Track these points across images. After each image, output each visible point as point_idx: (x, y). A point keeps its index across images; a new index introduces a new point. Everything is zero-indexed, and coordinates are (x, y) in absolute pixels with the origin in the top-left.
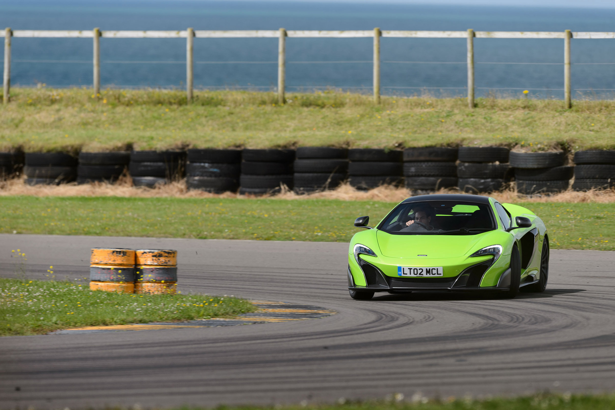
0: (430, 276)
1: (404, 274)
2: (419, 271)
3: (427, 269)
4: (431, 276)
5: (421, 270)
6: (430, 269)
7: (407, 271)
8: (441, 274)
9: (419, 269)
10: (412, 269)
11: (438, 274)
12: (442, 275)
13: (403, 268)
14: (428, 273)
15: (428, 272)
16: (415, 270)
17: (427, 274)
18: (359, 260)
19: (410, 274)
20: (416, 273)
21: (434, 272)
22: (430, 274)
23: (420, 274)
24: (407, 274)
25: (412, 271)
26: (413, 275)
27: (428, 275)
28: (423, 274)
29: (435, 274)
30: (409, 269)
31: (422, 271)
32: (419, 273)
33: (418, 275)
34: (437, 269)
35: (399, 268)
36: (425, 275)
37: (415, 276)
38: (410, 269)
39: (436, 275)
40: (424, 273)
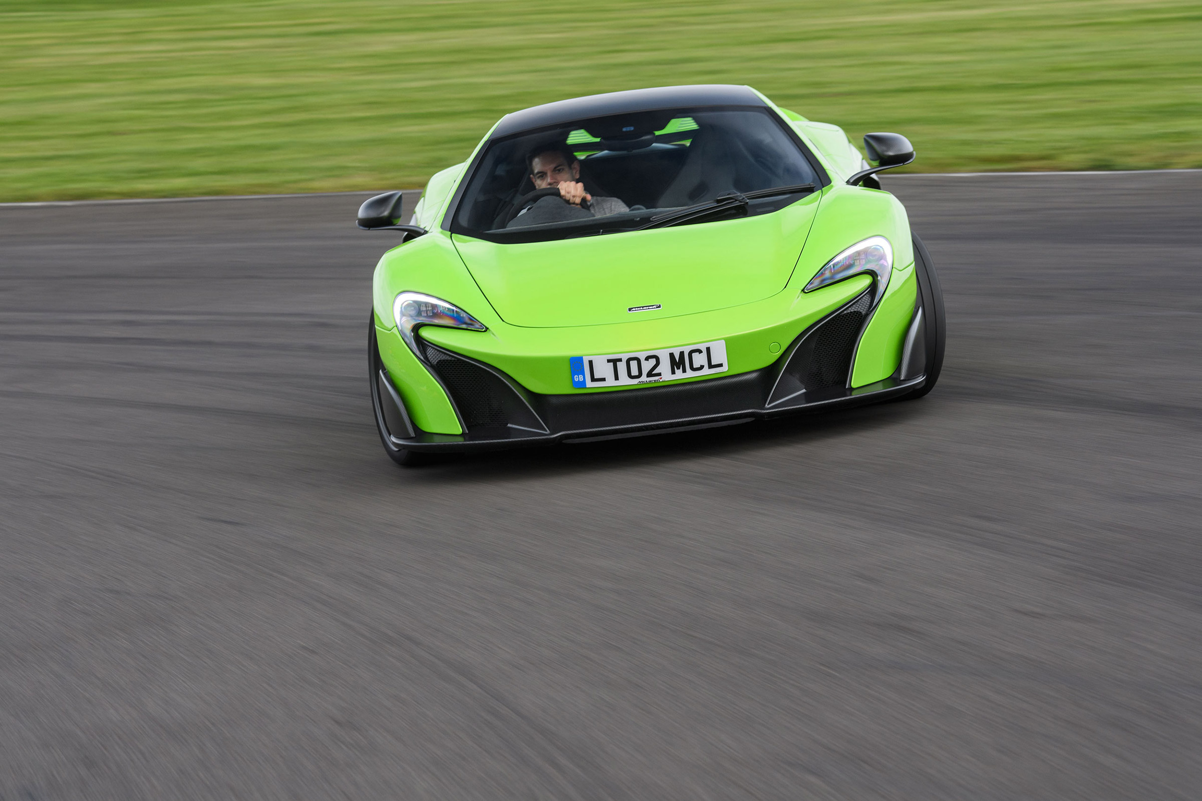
0: (685, 376)
1: (593, 379)
2: (647, 366)
3: (672, 355)
4: (690, 375)
5: (653, 362)
6: (682, 354)
7: (604, 370)
8: (721, 365)
9: (647, 359)
10: (620, 360)
11: (711, 366)
12: (725, 368)
13: (591, 362)
14: (678, 368)
15: (677, 363)
16: (634, 364)
17: (673, 372)
18: (421, 344)
19: (617, 378)
20: (635, 372)
21: (699, 360)
22: (684, 371)
23: (650, 374)
24: (604, 380)
25: (622, 367)
26: (625, 381)
27: (679, 375)
28: (659, 374)
29: (702, 367)
30: (609, 361)
31: (658, 363)
32: (645, 371)
33: (644, 378)
34: (708, 349)
35: (576, 364)
36: (667, 376)
37: (636, 381)
38: (615, 362)
39: (706, 372)
40: (665, 368)
